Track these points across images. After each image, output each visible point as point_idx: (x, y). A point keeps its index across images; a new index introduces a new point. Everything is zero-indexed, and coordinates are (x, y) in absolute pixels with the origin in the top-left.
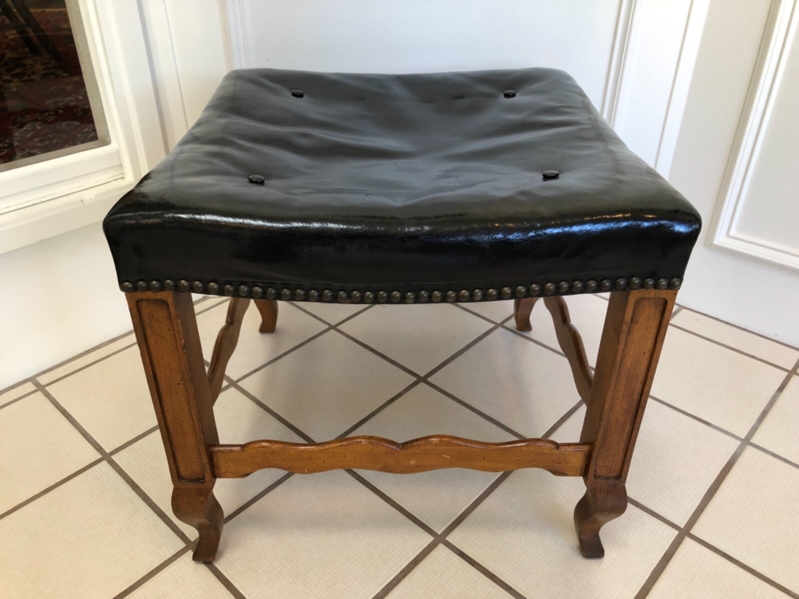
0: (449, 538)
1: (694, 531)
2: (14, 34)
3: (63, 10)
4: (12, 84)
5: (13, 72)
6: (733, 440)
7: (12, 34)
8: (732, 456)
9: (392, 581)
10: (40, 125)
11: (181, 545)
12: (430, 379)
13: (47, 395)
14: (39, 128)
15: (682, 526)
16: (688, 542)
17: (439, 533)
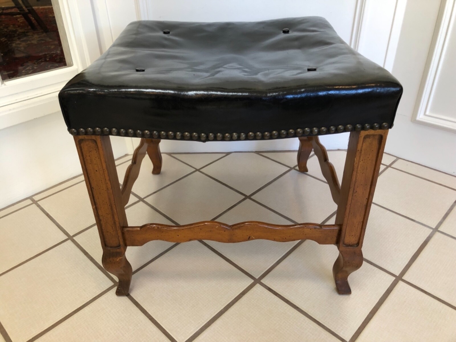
0: (262, 281)
1: (405, 277)
2: (22, 20)
3: (50, 7)
4: (21, 45)
5: (22, 39)
6: (428, 229)
7: (21, 20)
8: (428, 237)
9: (230, 303)
10: (36, 67)
11: (111, 284)
12: (252, 197)
13: (39, 206)
14: (35, 68)
15: (398, 275)
16: (401, 283)
17: (257, 278)
